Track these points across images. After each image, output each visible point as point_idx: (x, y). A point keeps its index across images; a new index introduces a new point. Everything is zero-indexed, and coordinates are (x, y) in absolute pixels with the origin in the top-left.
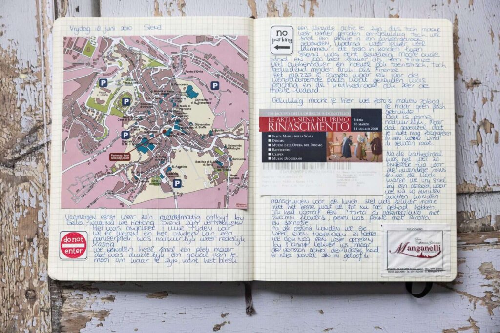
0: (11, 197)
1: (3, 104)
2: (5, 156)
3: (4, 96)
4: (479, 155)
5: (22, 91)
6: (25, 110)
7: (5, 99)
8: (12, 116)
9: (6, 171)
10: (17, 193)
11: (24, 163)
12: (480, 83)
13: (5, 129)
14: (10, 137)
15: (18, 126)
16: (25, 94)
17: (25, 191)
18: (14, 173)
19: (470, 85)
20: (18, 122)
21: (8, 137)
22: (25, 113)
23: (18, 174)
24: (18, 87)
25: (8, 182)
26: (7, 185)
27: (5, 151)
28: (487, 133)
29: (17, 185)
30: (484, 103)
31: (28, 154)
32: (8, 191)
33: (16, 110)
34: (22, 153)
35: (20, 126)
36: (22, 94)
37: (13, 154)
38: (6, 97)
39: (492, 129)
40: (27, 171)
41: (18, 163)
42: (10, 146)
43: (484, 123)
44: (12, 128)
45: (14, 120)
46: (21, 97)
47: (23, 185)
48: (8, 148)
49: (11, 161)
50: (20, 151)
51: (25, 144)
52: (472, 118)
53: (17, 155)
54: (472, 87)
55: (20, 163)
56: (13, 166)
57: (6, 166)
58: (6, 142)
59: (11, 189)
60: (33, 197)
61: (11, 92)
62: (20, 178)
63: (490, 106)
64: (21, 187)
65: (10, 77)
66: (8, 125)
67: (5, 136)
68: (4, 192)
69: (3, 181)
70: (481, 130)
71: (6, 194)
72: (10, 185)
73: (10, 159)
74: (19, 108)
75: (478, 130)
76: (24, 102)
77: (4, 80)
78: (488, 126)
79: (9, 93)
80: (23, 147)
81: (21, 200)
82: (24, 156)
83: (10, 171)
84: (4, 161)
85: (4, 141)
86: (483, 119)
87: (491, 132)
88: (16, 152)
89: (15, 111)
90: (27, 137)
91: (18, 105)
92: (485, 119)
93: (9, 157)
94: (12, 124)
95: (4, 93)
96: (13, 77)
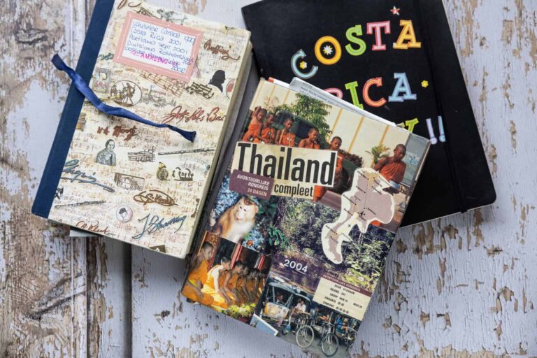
0: (36, 349)
1: (32, 256)
2: (32, 308)
3: (33, 249)
4: (498, 323)
5: (51, 244)
6: (53, 263)
7: (34, 251)
8: (40, 268)
9: (32, 323)
10: (42, 345)
11: (50, 315)
12: (501, 250)
13: (33, 281)
14: (38, 289)
15: (46, 279)
16: (54, 246)
17: (50, 344)
18: (40, 326)
19: (491, 252)
20: (46, 275)
21: (35, 289)
22: (53, 265)
23: (44, 326)
24: (47, 239)
25: (34, 334)
26: (33, 337)
27: (32, 303)
28: (506, 301)
29: (43, 337)
30: (505, 270)
31: (54, 306)
32: (34, 343)
33: (45, 262)
34: (48, 305)
35: (48, 279)
36: (51, 247)
37: (39, 306)
38: (36, 249)
39: (512, 297)
40: (53, 324)
41: (44, 316)
42: (37, 298)
43: (504, 291)
44: (40, 280)
45: (42, 273)
46: (50, 250)
47: (48, 337)
48: (36, 300)
49: (37, 313)
50: (47, 303)
51: (52, 296)
52: (492, 285)
53: (43, 308)
54: (494, 254)
55: (46, 315)
56: (40, 319)
57: (33, 318)
58: (34, 294)
59: (36, 341)
60: (57, 349)
61: (40, 244)
62: (45, 330)
63: (510, 274)
64: (47, 339)
65: (40, 230)
66: (36, 277)
67: (33, 288)
68: (30, 343)
69: (29, 333)
70: (501, 297)
71: (32, 346)
72: (35, 337)
73: (37, 311)
74: (48, 261)
75: (498, 298)
76: (53, 255)
77: (33, 232)
78: (508, 293)
79: (39, 245)
80: (50, 299)
81: (46, 353)
82: (51, 308)
83: (35, 323)
84: (31, 313)
85: (32, 293)
86: (503, 287)
87: (511, 300)
88: (43, 304)
89: (43, 264)
90: (54, 289)
91: (47, 258)
92: (506, 287)
93: (36, 309)
94: (40, 276)
95: (34, 245)
96: (43, 229)
